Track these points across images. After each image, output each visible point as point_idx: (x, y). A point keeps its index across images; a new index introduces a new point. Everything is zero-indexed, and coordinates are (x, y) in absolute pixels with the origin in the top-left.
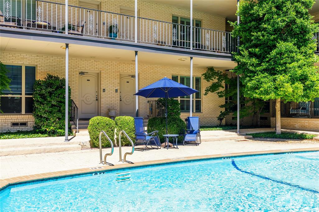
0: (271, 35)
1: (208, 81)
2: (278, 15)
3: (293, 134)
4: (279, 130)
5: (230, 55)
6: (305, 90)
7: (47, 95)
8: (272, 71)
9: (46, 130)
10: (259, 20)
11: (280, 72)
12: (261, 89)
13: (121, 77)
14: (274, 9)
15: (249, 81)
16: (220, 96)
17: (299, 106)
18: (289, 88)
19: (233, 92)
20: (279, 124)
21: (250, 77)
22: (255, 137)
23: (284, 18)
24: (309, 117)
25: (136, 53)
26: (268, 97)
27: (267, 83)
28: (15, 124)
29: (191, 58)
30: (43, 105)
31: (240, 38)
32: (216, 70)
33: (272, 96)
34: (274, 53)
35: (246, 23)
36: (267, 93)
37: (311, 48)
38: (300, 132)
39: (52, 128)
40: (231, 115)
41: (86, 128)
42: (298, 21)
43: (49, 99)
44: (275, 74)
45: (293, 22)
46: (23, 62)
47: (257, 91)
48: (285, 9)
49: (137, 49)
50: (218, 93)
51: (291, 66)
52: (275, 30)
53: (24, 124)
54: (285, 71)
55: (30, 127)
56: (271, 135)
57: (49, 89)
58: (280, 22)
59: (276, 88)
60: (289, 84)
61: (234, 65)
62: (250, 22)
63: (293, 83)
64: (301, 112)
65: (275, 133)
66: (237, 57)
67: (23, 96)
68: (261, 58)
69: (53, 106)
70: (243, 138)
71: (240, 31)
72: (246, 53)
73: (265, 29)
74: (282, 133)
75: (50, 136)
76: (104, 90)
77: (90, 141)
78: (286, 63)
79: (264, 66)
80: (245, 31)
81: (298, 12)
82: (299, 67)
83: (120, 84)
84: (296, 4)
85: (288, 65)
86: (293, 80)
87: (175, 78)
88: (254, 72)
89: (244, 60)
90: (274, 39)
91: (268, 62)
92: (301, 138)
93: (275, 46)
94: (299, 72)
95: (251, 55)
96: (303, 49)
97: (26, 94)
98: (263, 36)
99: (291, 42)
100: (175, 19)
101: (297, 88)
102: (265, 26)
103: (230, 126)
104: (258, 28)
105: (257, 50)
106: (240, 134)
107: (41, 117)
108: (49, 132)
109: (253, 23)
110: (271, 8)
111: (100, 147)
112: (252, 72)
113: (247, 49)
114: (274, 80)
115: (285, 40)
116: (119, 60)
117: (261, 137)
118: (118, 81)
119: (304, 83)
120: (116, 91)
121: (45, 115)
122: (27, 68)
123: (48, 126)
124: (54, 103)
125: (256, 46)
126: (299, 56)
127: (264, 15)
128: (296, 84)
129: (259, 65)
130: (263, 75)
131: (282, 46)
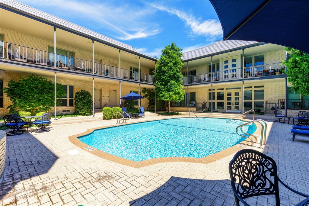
0: (168, 78)
1: (144, 93)
2: (171, 71)
3: (174, 113)
4: (170, 112)
5: (153, 84)
6: (179, 97)
7: (82, 98)
8: (168, 91)
9: (81, 113)
10: (164, 72)
11: (171, 91)
12: (165, 97)
13: (110, 91)
14: (169, 69)
15: (160, 94)
16: (148, 99)
17: (176, 103)
18: (174, 97)
19: (153, 98)
20: (170, 110)
21: (161, 92)
22: (162, 114)
23: (173, 72)
24: (179, 107)
25: (120, 82)
26: (167, 100)
27: (167, 95)
28: (64, 111)
29: (140, 85)
30: (80, 102)
31: (157, 78)
32: (147, 89)
33: (169, 99)
34: (169, 84)
35: (159, 73)
36: (167, 98)
37: (181, 83)
38: (177, 112)
39: (84, 112)
40: (152, 106)
41: (102, 112)
42: (177, 74)
43: (83, 100)
44: (169, 92)
45: (175, 74)
46: (68, 83)
47: (163, 98)
48: (173, 69)
49: (120, 81)
50: (148, 98)
51: (175, 89)
52: (169, 76)
53: (69, 111)
54: (172, 91)
55: (71, 112)
56: (167, 113)
57: (83, 96)
58: (171, 73)
59: (170, 97)
60: (174, 95)
61: (154, 87)
62: (161, 72)
63: (175, 95)
64: (176, 105)
65: (168, 113)
66: (156, 85)
67: (68, 99)
68: (165, 86)
69: (85, 103)
70: (158, 115)
71: (157, 75)
72: (159, 83)
73: (166, 76)
74: (171, 113)
75: (83, 116)
76: (103, 96)
77: (103, 117)
78: (173, 88)
79: (166, 88)
80: (159, 75)
81: (177, 71)
82: (177, 89)
83: (110, 94)
84: (176, 68)
85: (174, 89)
86: (175, 94)
87: (131, 92)
88: (162, 91)
89: (159, 86)
90: (169, 79)
91: (167, 87)
92: (177, 114)
93: (169, 82)
94: (177, 91)
95: (161, 84)
96: (178, 83)
97: (69, 98)
98: (165, 78)
99: (175, 80)
100: (131, 68)
101: (177, 97)
102: (166, 75)
103: (152, 110)
104: (164, 75)
105: (163, 83)
106: (157, 113)
107: (79, 107)
108: (83, 114)
109: (162, 73)
110: (168, 68)
111: (117, 118)
112: (161, 90)
113: (160, 82)
114: (169, 94)
115: (173, 80)
116: (110, 84)
117: (164, 114)
118: (108, 93)
119: (178, 95)
120: (108, 96)
121: (81, 107)
122: (70, 86)
123: (82, 111)
124: (85, 101)
125: (163, 81)
126: (177, 86)
127: (166, 71)
128: (176, 95)
129: (164, 88)
130: (165, 92)
131: (172, 82)
